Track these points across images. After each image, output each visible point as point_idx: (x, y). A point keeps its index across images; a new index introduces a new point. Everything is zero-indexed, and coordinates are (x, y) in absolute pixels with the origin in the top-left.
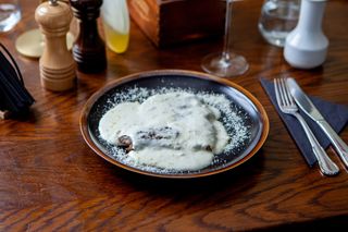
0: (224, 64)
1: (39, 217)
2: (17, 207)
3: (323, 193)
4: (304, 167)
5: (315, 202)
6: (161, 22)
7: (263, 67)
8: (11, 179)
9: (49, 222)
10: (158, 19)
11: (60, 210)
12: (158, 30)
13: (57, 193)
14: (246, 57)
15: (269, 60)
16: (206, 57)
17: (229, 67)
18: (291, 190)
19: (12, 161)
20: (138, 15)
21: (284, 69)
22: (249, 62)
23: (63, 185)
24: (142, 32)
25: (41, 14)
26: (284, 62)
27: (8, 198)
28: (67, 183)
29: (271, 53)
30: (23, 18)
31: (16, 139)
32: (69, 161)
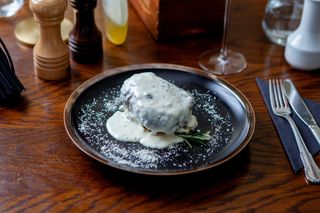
0: (221, 61)
3: (304, 201)
4: (289, 173)
10: (158, 12)
17: (226, 65)
18: (272, 196)
23: (40, 176)
32: (51, 152)
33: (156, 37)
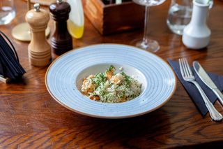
0: (144, 46)
1: (25, 141)
2: (12, 134)
5: (198, 133)
6: (104, 19)
7: (169, 47)
8: (8, 117)
9: (31, 144)
10: (102, 17)
11: (38, 136)
12: (102, 24)
13: (37, 126)
14: (158, 41)
15: (172, 44)
17: (147, 48)
19: (9, 106)
20: (90, 14)
21: (182, 49)
22: (160, 45)
24: (92, 25)
27: (6, 128)
28: (43, 120)
29: (174, 39)
30: (17, 16)
31: (12, 92)
32: (45, 106)
33: (102, 33)
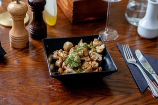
0: (105, 34)
6: (74, 11)
7: (127, 36)
10: (72, 9)
12: (72, 15)
14: (117, 31)
16: (96, 30)
17: (108, 36)
21: (137, 38)
23: (15, 96)
25: (11, 8)
26: (137, 34)
28: (17, 95)
29: (131, 29)
32: (20, 83)
33: (71, 22)
